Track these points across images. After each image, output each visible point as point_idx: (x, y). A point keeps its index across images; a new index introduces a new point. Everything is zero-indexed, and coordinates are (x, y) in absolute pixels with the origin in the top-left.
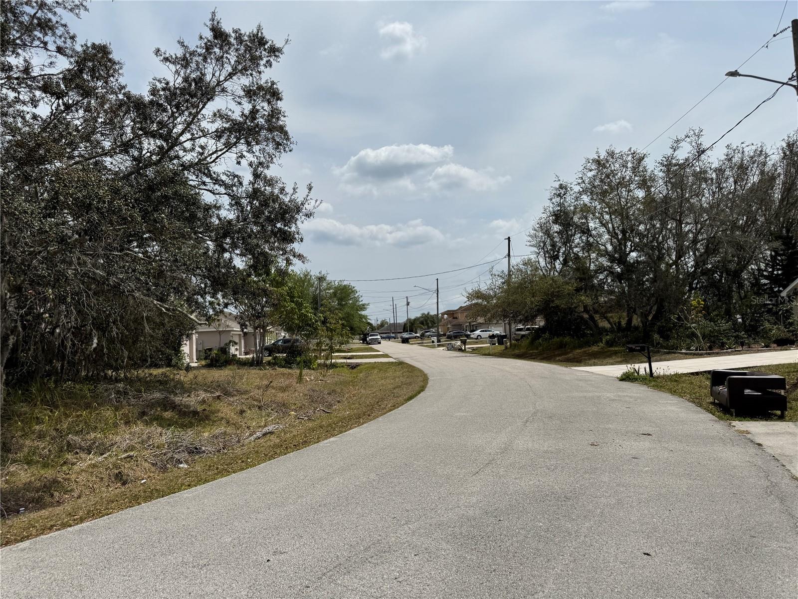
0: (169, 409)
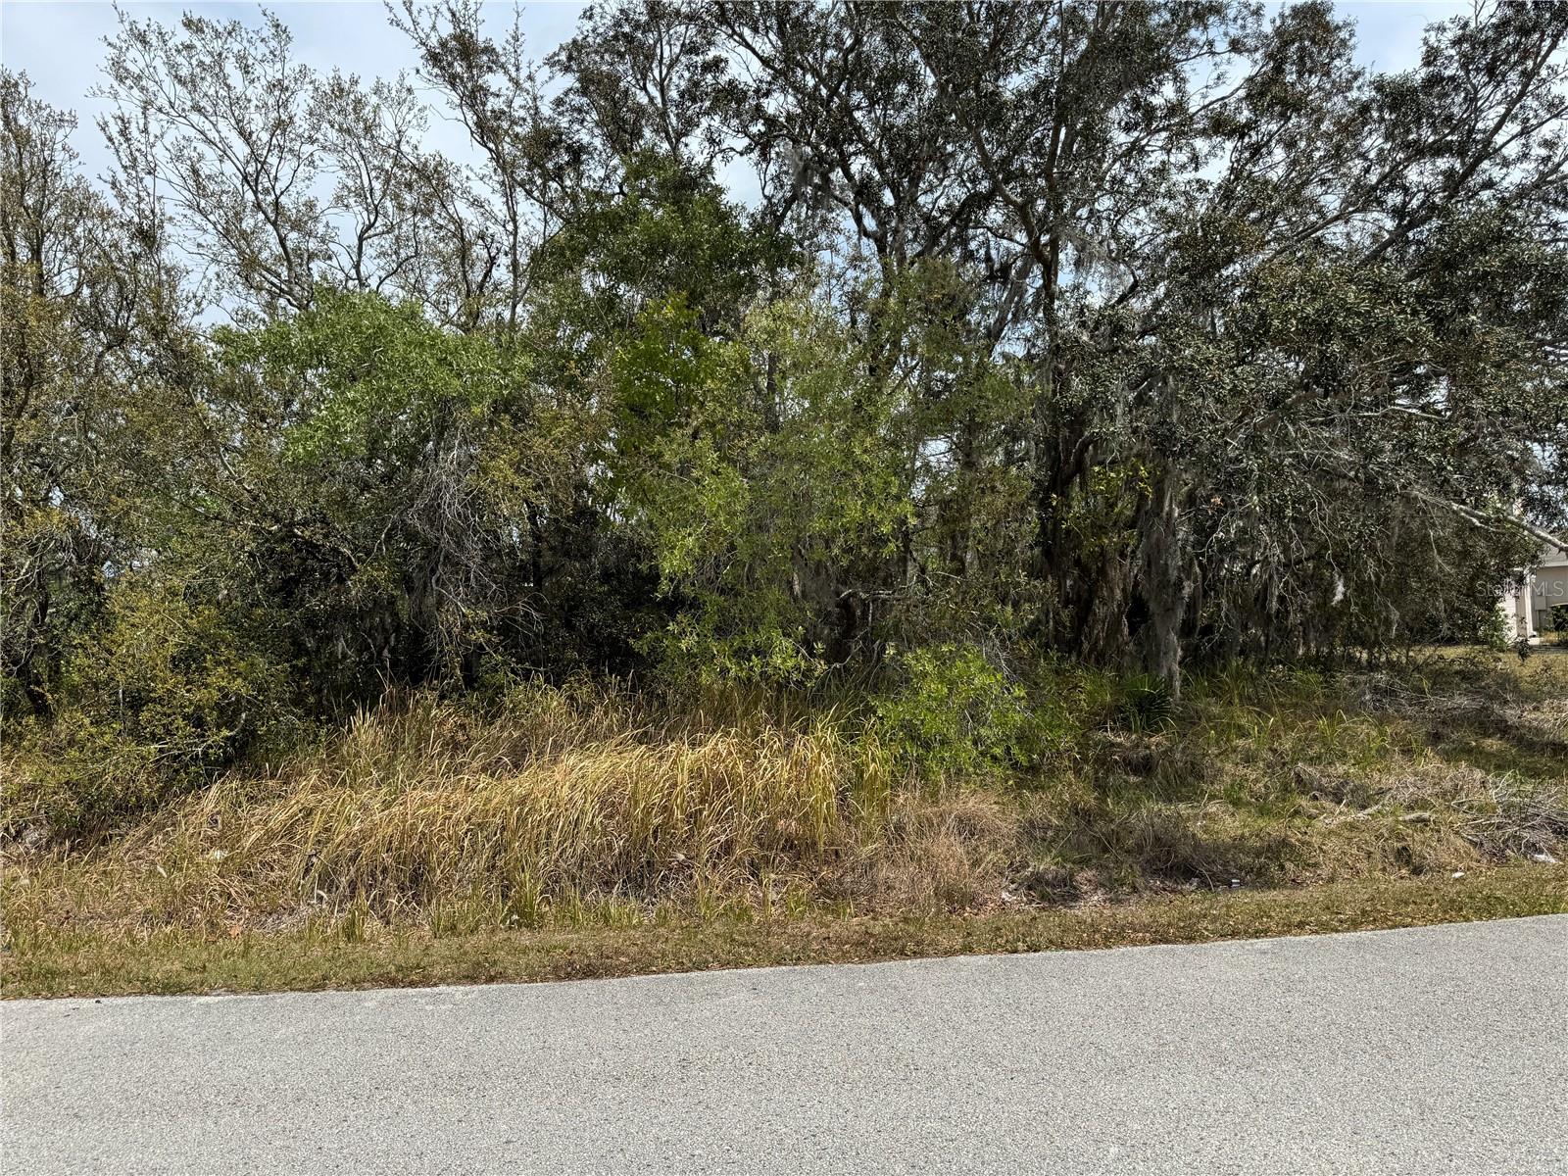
0: (1494, 734)
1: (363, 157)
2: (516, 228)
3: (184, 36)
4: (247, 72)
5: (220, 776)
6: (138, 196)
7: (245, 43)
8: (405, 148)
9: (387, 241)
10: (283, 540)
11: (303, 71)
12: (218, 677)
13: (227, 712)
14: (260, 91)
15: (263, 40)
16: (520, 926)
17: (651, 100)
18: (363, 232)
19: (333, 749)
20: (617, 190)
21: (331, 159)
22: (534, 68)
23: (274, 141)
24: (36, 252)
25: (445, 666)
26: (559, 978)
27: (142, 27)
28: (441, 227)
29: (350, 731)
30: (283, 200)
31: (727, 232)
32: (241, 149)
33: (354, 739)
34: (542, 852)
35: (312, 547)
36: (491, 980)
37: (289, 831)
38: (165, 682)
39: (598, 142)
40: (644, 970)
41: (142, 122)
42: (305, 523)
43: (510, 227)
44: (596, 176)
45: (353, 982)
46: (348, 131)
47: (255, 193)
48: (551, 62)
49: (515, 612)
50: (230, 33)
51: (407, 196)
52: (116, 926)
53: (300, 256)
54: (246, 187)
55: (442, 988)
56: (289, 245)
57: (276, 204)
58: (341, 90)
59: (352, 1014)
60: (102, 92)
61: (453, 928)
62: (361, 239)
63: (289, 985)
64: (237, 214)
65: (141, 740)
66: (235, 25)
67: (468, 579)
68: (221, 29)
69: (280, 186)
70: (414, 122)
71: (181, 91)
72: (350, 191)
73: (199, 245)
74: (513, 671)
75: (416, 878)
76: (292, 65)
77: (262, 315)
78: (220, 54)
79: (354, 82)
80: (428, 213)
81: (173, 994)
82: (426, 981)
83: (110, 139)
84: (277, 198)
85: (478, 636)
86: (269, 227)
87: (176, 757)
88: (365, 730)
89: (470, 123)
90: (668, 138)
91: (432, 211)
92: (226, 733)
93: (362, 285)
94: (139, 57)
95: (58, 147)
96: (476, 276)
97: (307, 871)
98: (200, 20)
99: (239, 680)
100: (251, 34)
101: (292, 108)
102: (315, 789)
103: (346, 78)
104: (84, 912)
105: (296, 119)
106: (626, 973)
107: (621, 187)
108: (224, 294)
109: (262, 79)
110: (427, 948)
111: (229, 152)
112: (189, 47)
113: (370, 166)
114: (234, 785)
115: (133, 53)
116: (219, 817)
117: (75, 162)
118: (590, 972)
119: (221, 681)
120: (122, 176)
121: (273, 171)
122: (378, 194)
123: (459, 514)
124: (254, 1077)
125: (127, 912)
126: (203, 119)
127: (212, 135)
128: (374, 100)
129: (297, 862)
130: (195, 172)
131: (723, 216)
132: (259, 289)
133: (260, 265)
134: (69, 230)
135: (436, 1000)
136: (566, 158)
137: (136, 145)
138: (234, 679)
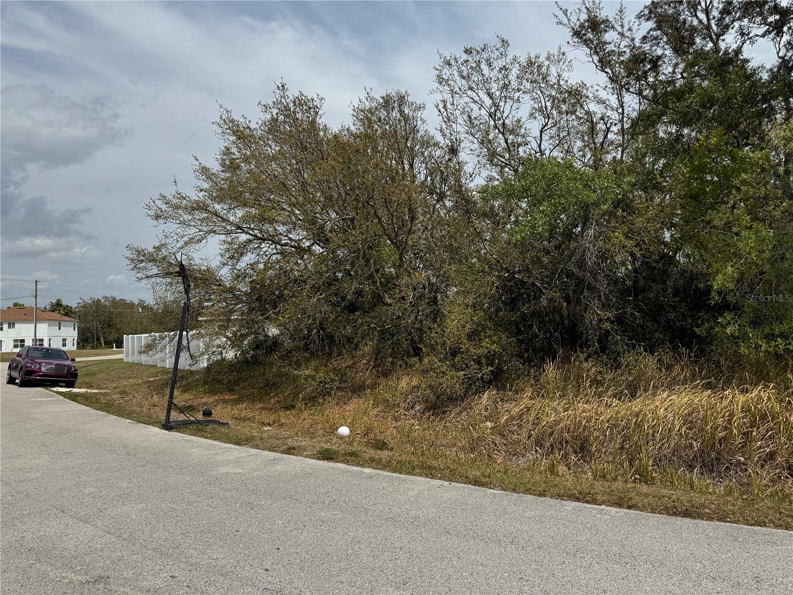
1: (542, 92)
2: (623, 110)
3: (465, 57)
4: (490, 66)
5: (488, 388)
6: (450, 133)
7: (490, 53)
8: (562, 83)
9: (554, 131)
10: (510, 281)
11: (515, 59)
12: (486, 343)
13: (490, 358)
14: (496, 72)
15: (497, 49)
16: (641, 481)
17: (700, 21)
18: (542, 128)
19: (537, 380)
20: (680, 76)
21: (527, 97)
22: (631, 23)
23: (503, 95)
24: (411, 166)
25: (590, 341)
26: (670, 514)
27: (448, 58)
28: (581, 118)
29: (544, 371)
30: (506, 121)
31: (754, 84)
32: (488, 102)
33: (546, 375)
34: (650, 444)
35: (523, 283)
36: (629, 507)
37: (520, 417)
38: (465, 344)
39: (667, 52)
40: (722, 519)
41: (451, 100)
42: (519, 272)
43: (620, 111)
44: (666, 72)
45: (558, 495)
46: (535, 81)
47: (494, 121)
48: (639, 17)
49: (625, 313)
50: (483, 50)
51: (563, 106)
52: (451, 451)
53: (514, 146)
54: (491, 119)
55: (603, 507)
56: (509, 141)
57: (504, 124)
58: (531, 63)
59: (560, 511)
60: (434, 91)
61: (604, 476)
62: (541, 132)
63: (528, 491)
64: (486, 132)
65: (457, 370)
66: (485, 46)
67: (600, 296)
68: (479, 50)
69: (505, 115)
70: (566, 69)
71: (464, 82)
72: (536, 110)
73: (471, 150)
74: (626, 345)
75: (582, 448)
76: (510, 57)
77: (497, 177)
78: (479, 61)
79: (537, 57)
80: (574, 112)
81: (479, 486)
82: (594, 502)
83: (440, 111)
84: (504, 121)
85: (607, 326)
86: (501, 135)
87: (470, 378)
88: (551, 371)
89: (596, 62)
90: (712, 39)
91: (575, 111)
92: (490, 368)
93: (542, 154)
94: (447, 72)
95: (419, 119)
96: (600, 139)
97: (529, 437)
98: (470, 48)
99: (495, 345)
100: (492, 48)
101: (510, 77)
102: (531, 398)
103: (533, 56)
104: (439, 443)
105: (512, 82)
106: (710, 519)
107: (682, 74)
108: (482, 170)
109: (497, 67)
110: (592, 485)
111: (483, 105)
112: (468, 61)
113: (545, 96)
114: (494, 393)
115: (445, 71)
116: (489, 407)
117: (425, 124)
118: (687, 514)
119: (488, 345)
120: (444, 126)
121: (502, 109)
122: (549, 108)
123: (595, 263)
124: (519, 532)
125: (455, 445)
126: (473, 92)
127: (476, 98)
128: (547, 63)
129: (524, 433)
130: (469, 117)
131: (749, 76)
132: (497, 165)
133: (497, 154)
134: (423, 153)
135: (601, 512)
136: (649, 67)
137: (449, 111)
138: (493, 344)
